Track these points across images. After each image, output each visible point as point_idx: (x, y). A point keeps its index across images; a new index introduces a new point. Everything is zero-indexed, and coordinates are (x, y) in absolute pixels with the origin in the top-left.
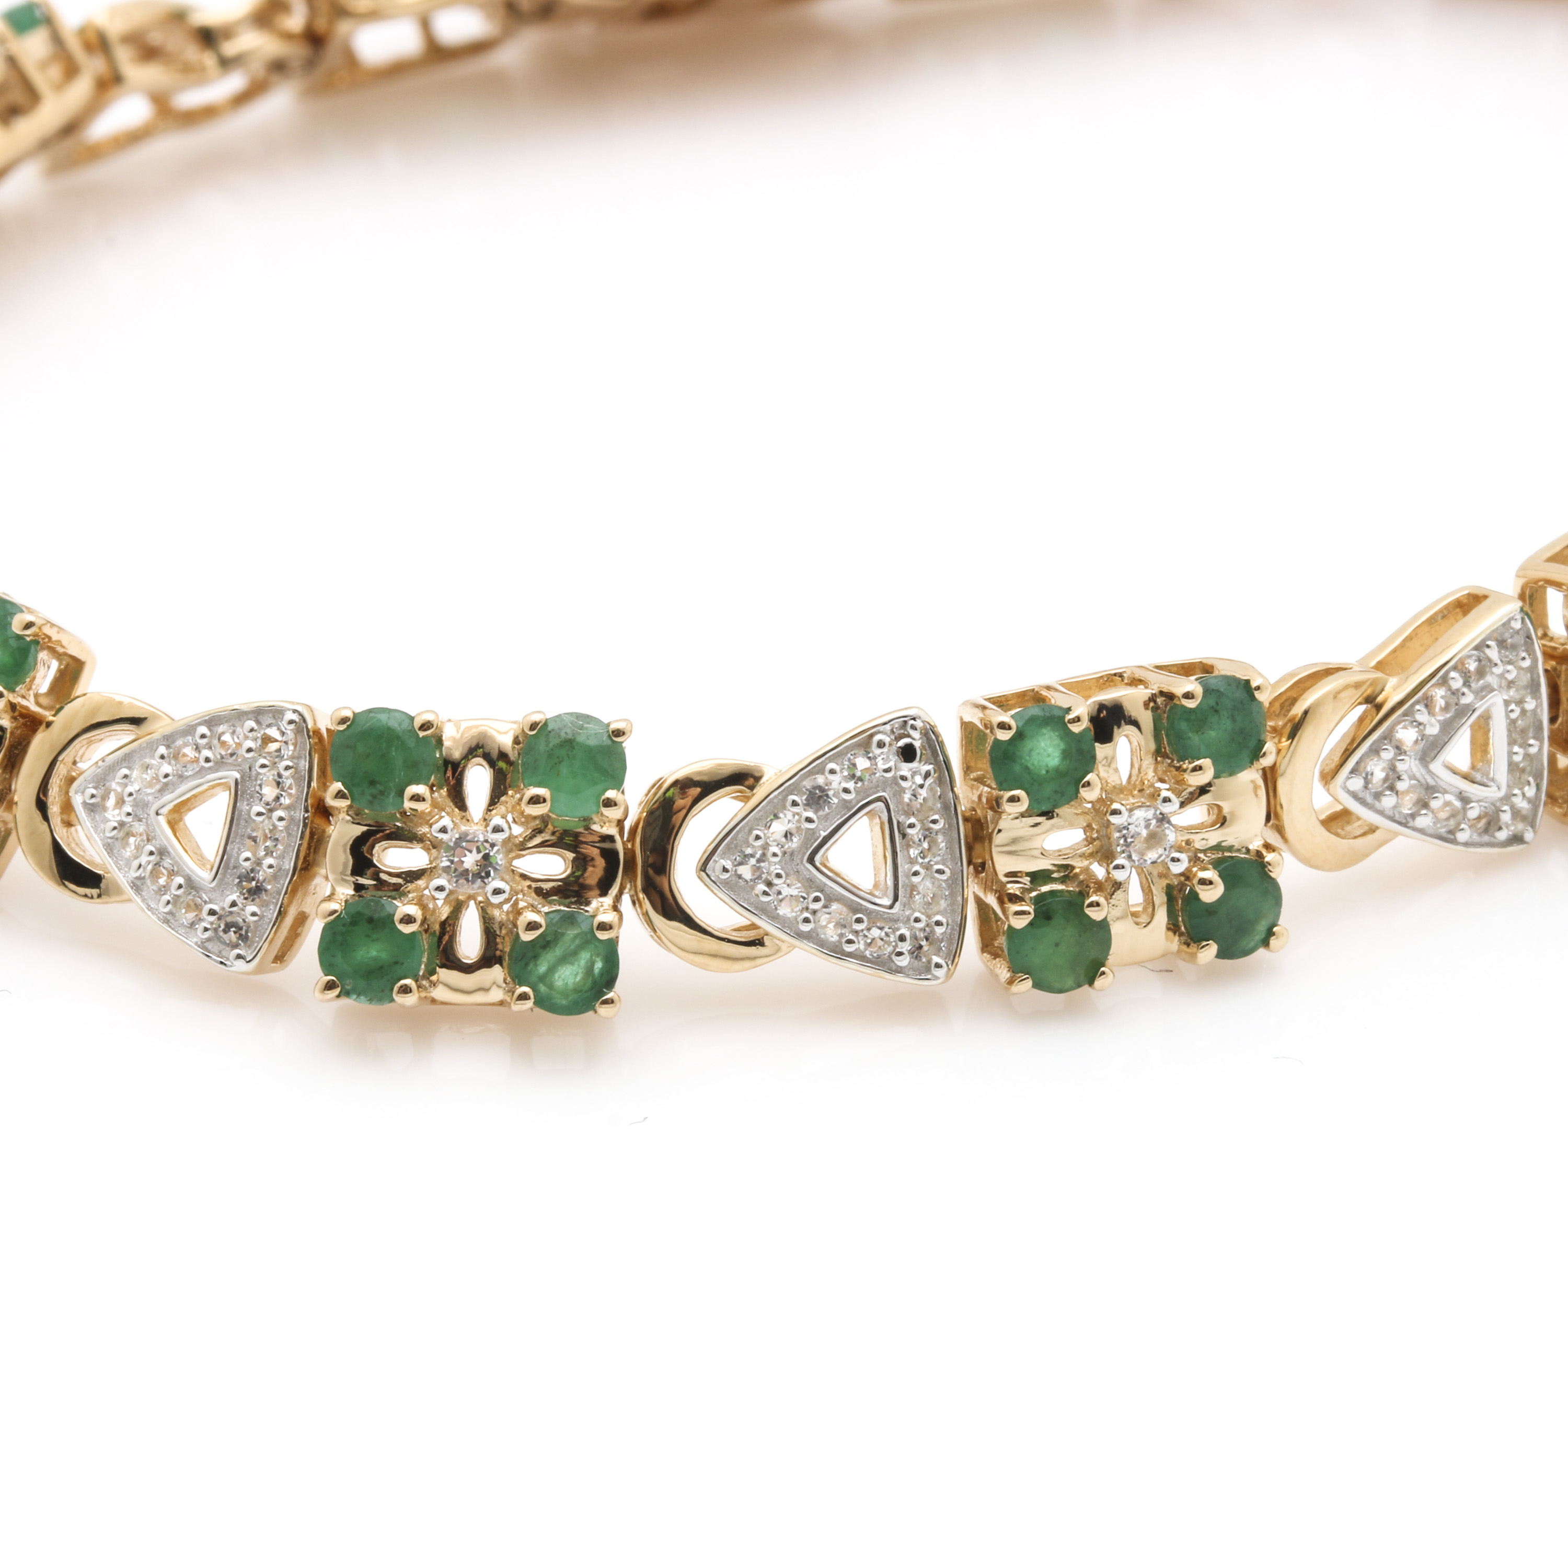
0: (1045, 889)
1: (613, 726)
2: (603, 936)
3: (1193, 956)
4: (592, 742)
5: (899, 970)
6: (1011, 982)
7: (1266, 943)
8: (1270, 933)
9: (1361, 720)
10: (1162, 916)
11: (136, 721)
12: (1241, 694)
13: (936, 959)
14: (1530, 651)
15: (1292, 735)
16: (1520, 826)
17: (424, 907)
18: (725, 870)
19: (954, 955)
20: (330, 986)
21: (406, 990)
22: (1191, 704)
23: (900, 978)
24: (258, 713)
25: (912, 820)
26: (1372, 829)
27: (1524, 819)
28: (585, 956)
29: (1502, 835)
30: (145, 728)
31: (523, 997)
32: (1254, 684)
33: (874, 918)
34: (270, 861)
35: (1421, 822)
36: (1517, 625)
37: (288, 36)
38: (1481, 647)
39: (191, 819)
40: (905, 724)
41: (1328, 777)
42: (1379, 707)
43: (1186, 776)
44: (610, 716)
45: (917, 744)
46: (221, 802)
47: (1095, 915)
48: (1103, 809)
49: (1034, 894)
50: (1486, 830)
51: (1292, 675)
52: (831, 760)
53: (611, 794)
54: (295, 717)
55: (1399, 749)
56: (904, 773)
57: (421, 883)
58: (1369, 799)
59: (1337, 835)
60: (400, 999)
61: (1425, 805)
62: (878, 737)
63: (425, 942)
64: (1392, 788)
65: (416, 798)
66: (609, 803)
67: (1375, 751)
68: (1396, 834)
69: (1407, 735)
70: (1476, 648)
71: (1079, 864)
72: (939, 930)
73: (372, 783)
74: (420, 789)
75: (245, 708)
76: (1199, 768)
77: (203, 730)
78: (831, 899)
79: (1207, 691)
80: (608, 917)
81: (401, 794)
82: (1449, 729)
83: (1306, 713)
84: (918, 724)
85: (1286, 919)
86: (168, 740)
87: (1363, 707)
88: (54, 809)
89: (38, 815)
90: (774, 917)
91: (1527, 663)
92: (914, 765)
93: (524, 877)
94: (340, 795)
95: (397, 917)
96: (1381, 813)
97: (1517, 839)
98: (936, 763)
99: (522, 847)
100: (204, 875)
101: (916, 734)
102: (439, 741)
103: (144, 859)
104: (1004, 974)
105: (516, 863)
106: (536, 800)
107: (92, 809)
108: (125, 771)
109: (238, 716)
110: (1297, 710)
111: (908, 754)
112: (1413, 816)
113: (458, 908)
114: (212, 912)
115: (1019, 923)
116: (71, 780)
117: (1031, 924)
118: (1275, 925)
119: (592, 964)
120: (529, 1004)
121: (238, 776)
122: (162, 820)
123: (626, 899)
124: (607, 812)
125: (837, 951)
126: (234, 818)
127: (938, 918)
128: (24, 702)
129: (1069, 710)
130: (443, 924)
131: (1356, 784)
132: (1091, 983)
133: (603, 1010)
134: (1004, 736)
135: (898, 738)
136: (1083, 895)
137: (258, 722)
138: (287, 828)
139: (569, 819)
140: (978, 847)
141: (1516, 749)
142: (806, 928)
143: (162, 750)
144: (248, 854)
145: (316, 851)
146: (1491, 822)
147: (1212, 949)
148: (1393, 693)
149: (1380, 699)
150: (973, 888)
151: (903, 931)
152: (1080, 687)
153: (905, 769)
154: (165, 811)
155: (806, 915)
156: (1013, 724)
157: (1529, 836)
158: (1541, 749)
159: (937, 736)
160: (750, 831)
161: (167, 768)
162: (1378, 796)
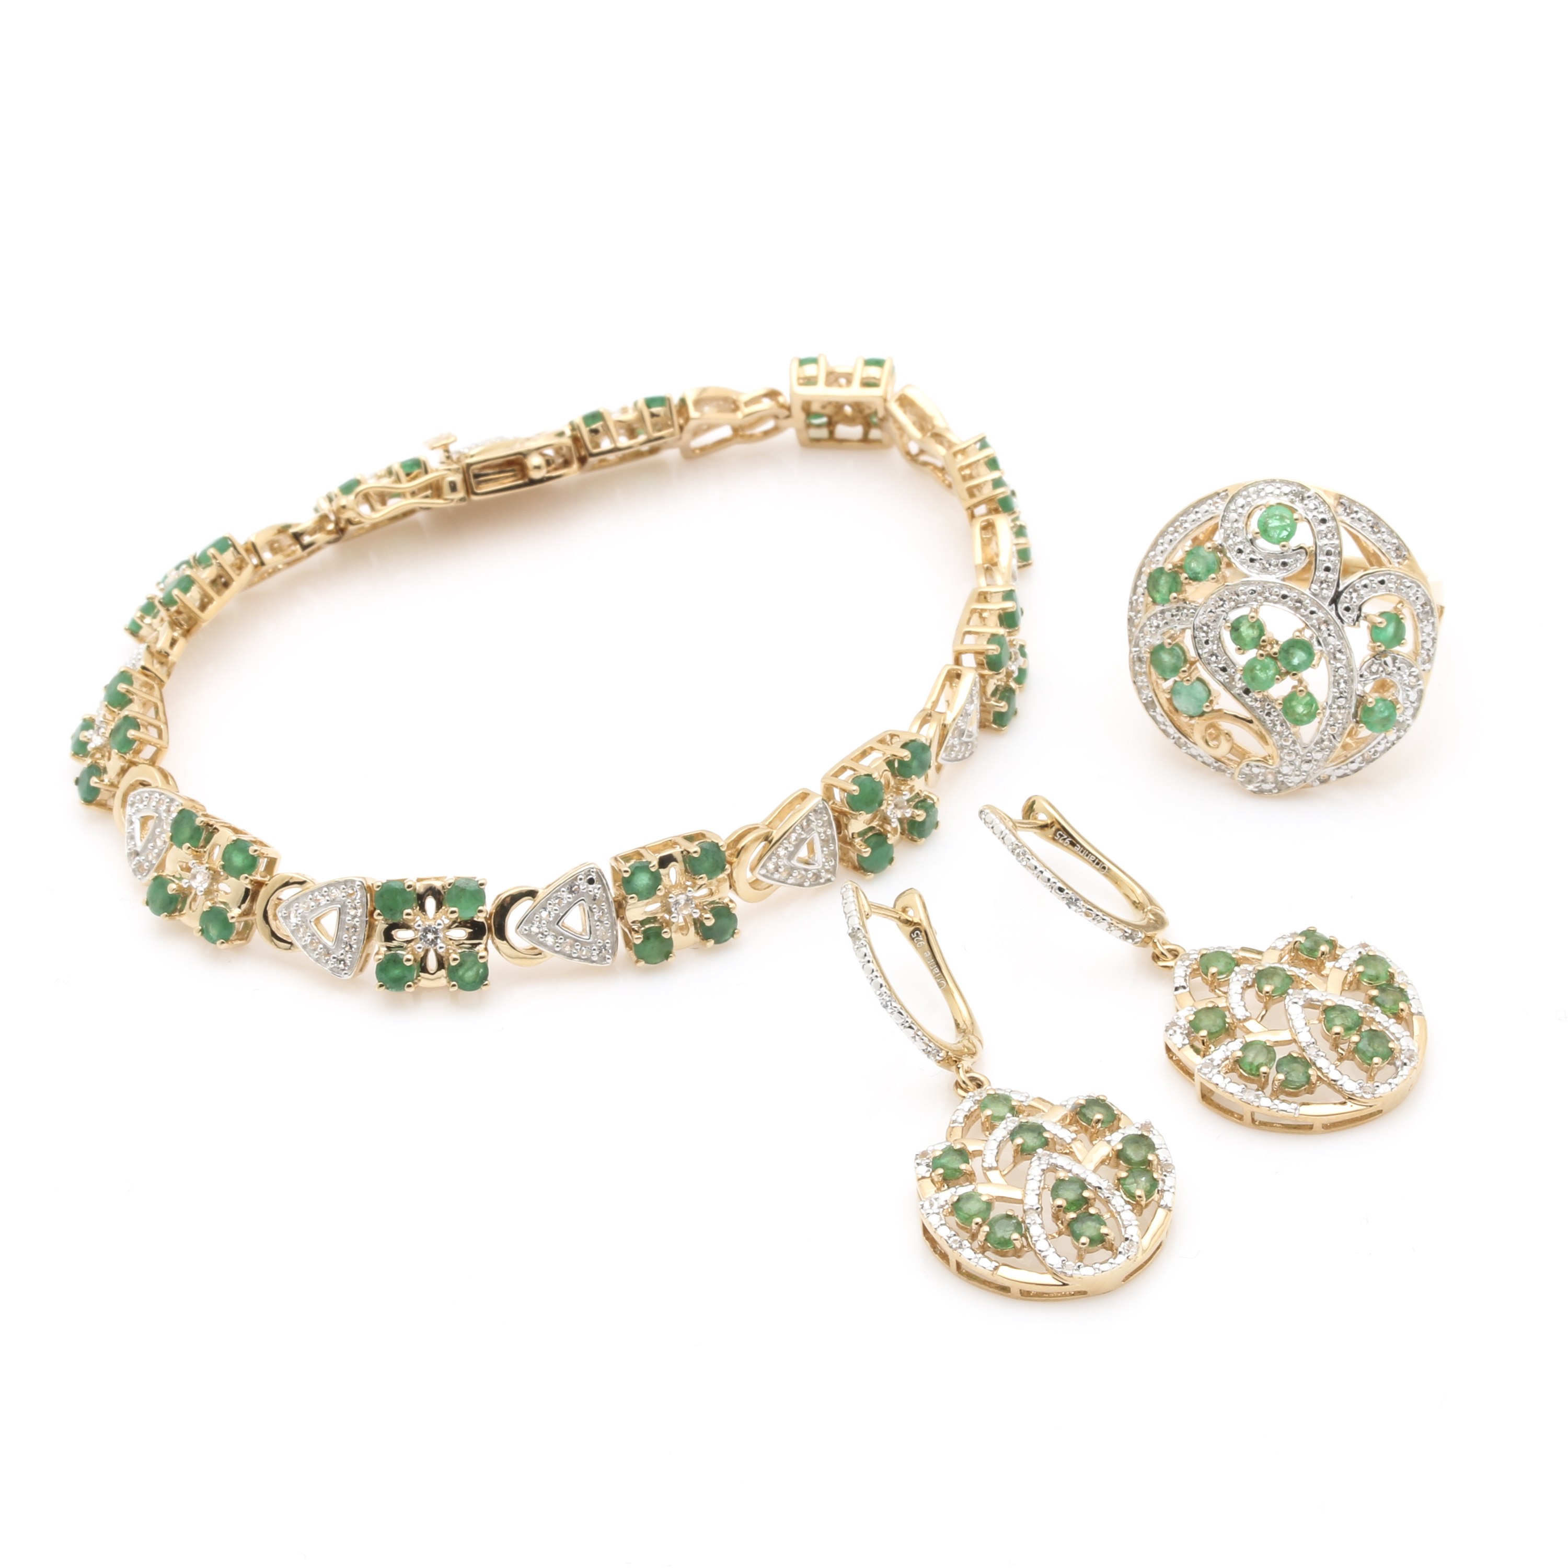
0: (647, 926)
1: (480, 882)
2: (482, 961)
3: (705, 945)
4: (473, 889)
5: (594, 962)
6: (637, 962)
7: (732, 936)
8: (734, 933)
9: (764, 847)
10: (692, 929)
11: (302, 883)
12: (716, 849)
13: (608, 956)
14: (827, 813)
15: (738, 856)
16: (829, 876)
17: (413, 954)
18: (526, 930)
19: (614, 953)
20: (381, 986)
21: (409, 986)
22: (696, 855)
23: (594, 964)
24: (346, 882)
25: (595, 906)
26: (772, 885)
27: (831, 873)
28: (475, 969)
29: (822, 881)
30: (304, 886)
31: (454, 986)
32: (720, 845)
33: (583, 944)
34: (355, 937)
35: (789, 881)
36: (821, 806)
37: (330, 532)
38: (807, 817)
39: (323, 921)
40: (589, 872)
41: (752, 870)
42: (770, 842)
43: (697, 881)
44: (480, 878)
45: (594, 878)
46: (335, 914)
47: (666, 936)
48: (666, 896)
49: (643, 929)
50: (816, 879)
51: (736, 832)
52: (562, 887)
53: (480, 908)
54: (360, 883)
55: (779, 857)
56: (590, 889)
57: (412, 944)
58: (769, 875)
59: (758, 889)
60: (407, 990)
61: (791, 875)
62: (580, 877)
63: (416, 966)
64: (777, 871)
65: (408, 914)
66: (480, 911)
67: (770, 859)
68: (780, 886)
69: (782, 852)
70: (806, 816)
71: (659, 916)
72: (608, 945)
73: (391, 910)
74: (409, 911)
75: (340, 880)
76: (701, 878)
77: (325, 889)
78: (566, 938)
79: (702, 849)
80: (482, 953)
81: (402, 913)
82: (797, 847)
83: (743, 847)
84: (595, 870)
85: (739, 926)
86: (312, 893)
87: (763, 843)
88: (270, 917)
89: (264, 923)
90: (546, 946)
91: (826, 819)
92: (594, 885)
93: (451, 939)
94: (379, 914)
95: (404, 960)
96: (774, 880)
97: (829, 880)
98: (603, 884)
99: (449, 928)
100: (330, 944)
101: (594, 874)
102: (415, 889)
103: (306, 938)
104: (635, 958)
105: (447, 934)
106: (453, 912)
107: (285, 918)
108: (297, 904)
109: (336, 884)
110: (740, 846)
111: (591, 881)
112: (787, 879)
113: (427, 951)
114: (334, 958)
115: (638, 942)
116: (277, 905)
117: (642, 942)
118: (736, 929)
119: (478, 971)
120: (456, 988)
121: (339, 906)
122: (312, 924)
123: (490, 942)
124: (479, 914)
125: (570, 956)
126: (340, 921)
127: (608, 941)
128: (255, 878)
129: (650, 863)
130: (422, 958)
131: (763, 872)
132: (667, 959)
133: (484, 988)
134: (626, 875)
135: (587, 876)
136: (661, 928)
137: (346, 885)
138: (360, 925)
139: (467, 916)
140: (621, 911)
141: (825, 849)
142: (558, 949)
143: (310, 896)
144: (346, 935)
145: (372, 931)
146: (817, 876)
147: (713, 942)
148: (776, 836)
149: (770, 839)
150: (619, 925)
151: (594, 947)
152: (655, 849)
153: (591, 887)
154: (312, 920)
155: (558, 944)
156: (629, 870)
157: (833, 879)
158: (835, 847)
159: (601, 873)
160: (535, 914)
161: (313, 904)
162: (772, 874)
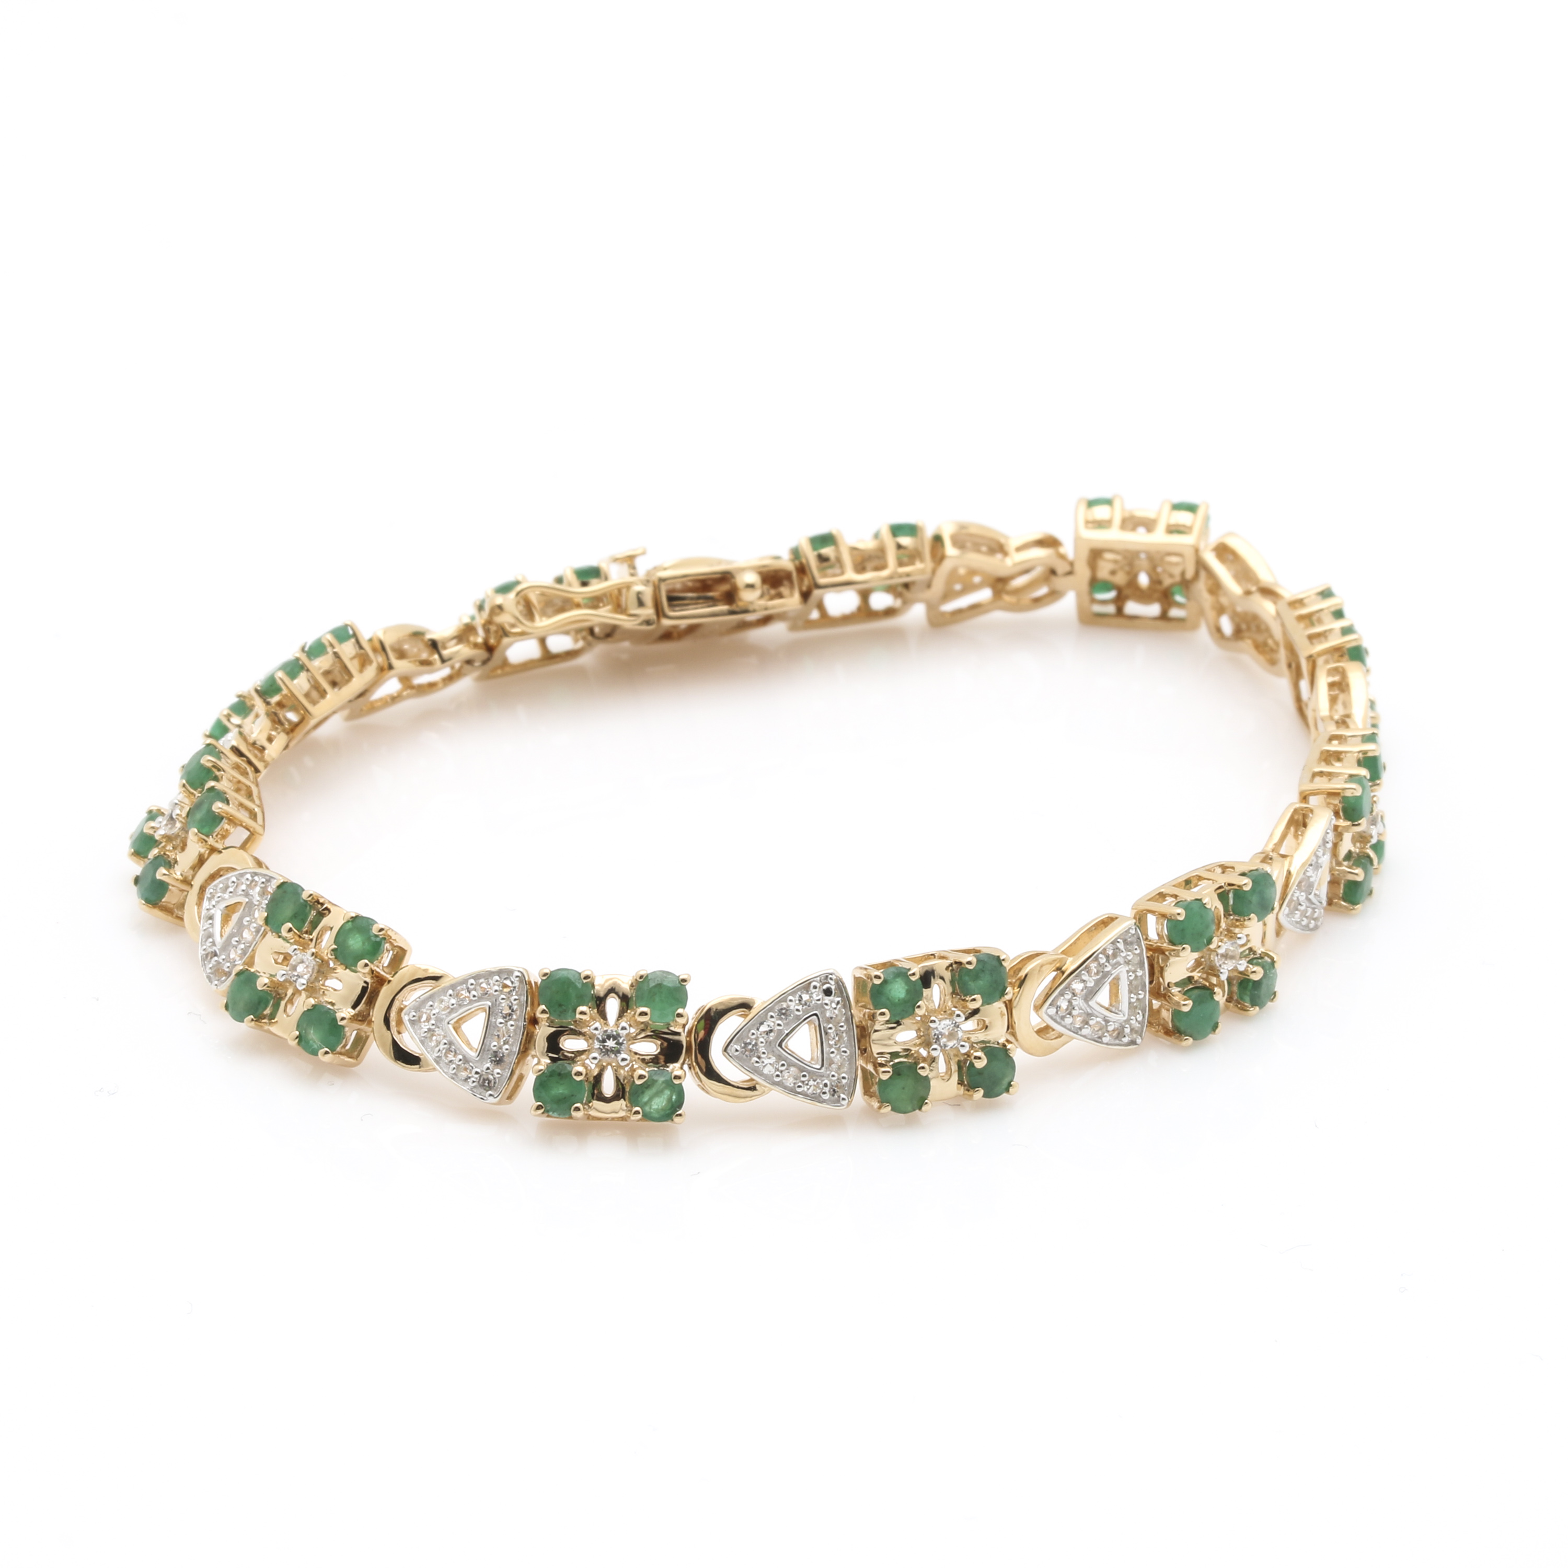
0: (897, 1061)
1: (681, 977)
2: (676, 1082)
3: (972, 1096)
4: (670, 985)
5: (824, 1101)
6: (880, 1108)
7: (1007, 1090)
8: (1010, 1085)
9: (1054, 978)
10: (955, 1077)
11: (436, 978)
12: (995, 963)
13: (842, 1096)
14: (1140, 946)
15: (1020, 986)
16: (1135, 1036)
17: (586, 1068)
18: (737, 1050)
19: (851, 1094)
20: (539, 1108)
21: (577, 1109)
22: (970, 967)
23: (824, 1105)
24: (500, 972)
25: (831, 1025)
26: (1060, 1036)
27: (1136, 1032)
28: (667, 1092)
29: (1126, 1040)
30: (441, 981)
31: (637, 1113)
32: (1002, 958)
33: (814, 1075)
34: (507, 1046)
35: (1084, 1032)
36: (1133, 932)
37: (476, 645)
38: (1114, 942)
39: (465, 1027)
40: (826, 978)
41: (1038, 1008)
42: (1063, 973)
43: (968, 1004)
44: (680, 973)
45: (833, 987)
46: (481, 1018)
47: (923, 1073)
48: (926, 1021)
49: (891, 1063)
50: (1117, 1037)
51: (1019, 956)
52: (790, 995)
53: (680, 1011)
54: (519, 974)
55: (1074, 994)
56: (826, 1002)
57: (583, 1057)
58: (1059, 1020)
59: (1043, 1038)
60: (574, 1114)
61: (1087, 1023)
62: (814, 984)
63: (587, 1086)
64: (1070, 1014)
65: (582, 1013)
66: (680, 1015)
67: (1062, 994)
68: (1073, 1038)
69: (1077, 986)
70: (1113, 943)
71: (914, 1049)
72: (844, 1081)
73: (560, 1005)
74: (583, 1008)
75: (493, 970)
76: (974, 1000)
77: (472, 981)
78: (790, 1065)
79: (978, 961)
80: (678, 1072)
81: (575, 1011)
82: (1099, 984)
83: (1026, 976)
84: (834, 977)
85: (1018, 1079)
86: (453, 987)
87: (1055, 973)
88: (393, 1023)
89: (384, 1028)
90: (761, 1074)
91: (1138, 952)
92: (831, 998)
93: (636, 1053)
94: (543, 1012)
95: (573, 1072)
96: (1064, 1027)
97: (1133, 1042)
98: (842, 996)
99: (635, 1038)
100: (473, 1054)
101: (833, 982)
102: (593, 986)
103: (441, 1047)
104: (876, 1105)
105: (631, 1046)
106: (643, 1014)
107: (412, 1022)
108: (431, 1003)
109: (488, 975)
110: (1022, 974)
111: (828, 992)
112: (1080, 1029)
113: (602, 1070)
114: (477, 1073)
115: (885, 1077)
116: (401, 1010)
117: (890, 1077)
118: (1012, 1081)
119: (671, 1096)
120: (640, 1116)
121: (490, 1004)
122: (450, 1026)
123: (686, 1067)
124: (678, 1020)
125: (793, 1091)
126: (488, 1025)
127: (844, 1075)
128: (378, 970)
129: (909, 970)
130: (595, 1077)
131: (1052, 1011)
132: (920, 1109)
133: (677, 1119)
134: (877, 982)
135: (824, 984)
136: (916, 1063)
137: (500, 978)
138: (515, 1030)
139: (660, 1025)
140: (863, 1041)
141: (1132, 995)
142: (777, 1079)
143: (451, 992)
144: (495, 1043)
145: (529, 1042)
146: (1120, 1034)
147: (981, 1092)
148: (1070, 966)
149: (1063, 969)
150: (860, 1062)
151: (826, 1081)
152: (916, 960)
153: (827, 1000)
154: (452, 1022)
155: (778, 1073)
156: (882, 976)
157: (1139, 1041)
158: (1145, 996)
159: (843, 984)
160: (749, 1031)
161: (453, 1001)
162: (1063, 1018)
